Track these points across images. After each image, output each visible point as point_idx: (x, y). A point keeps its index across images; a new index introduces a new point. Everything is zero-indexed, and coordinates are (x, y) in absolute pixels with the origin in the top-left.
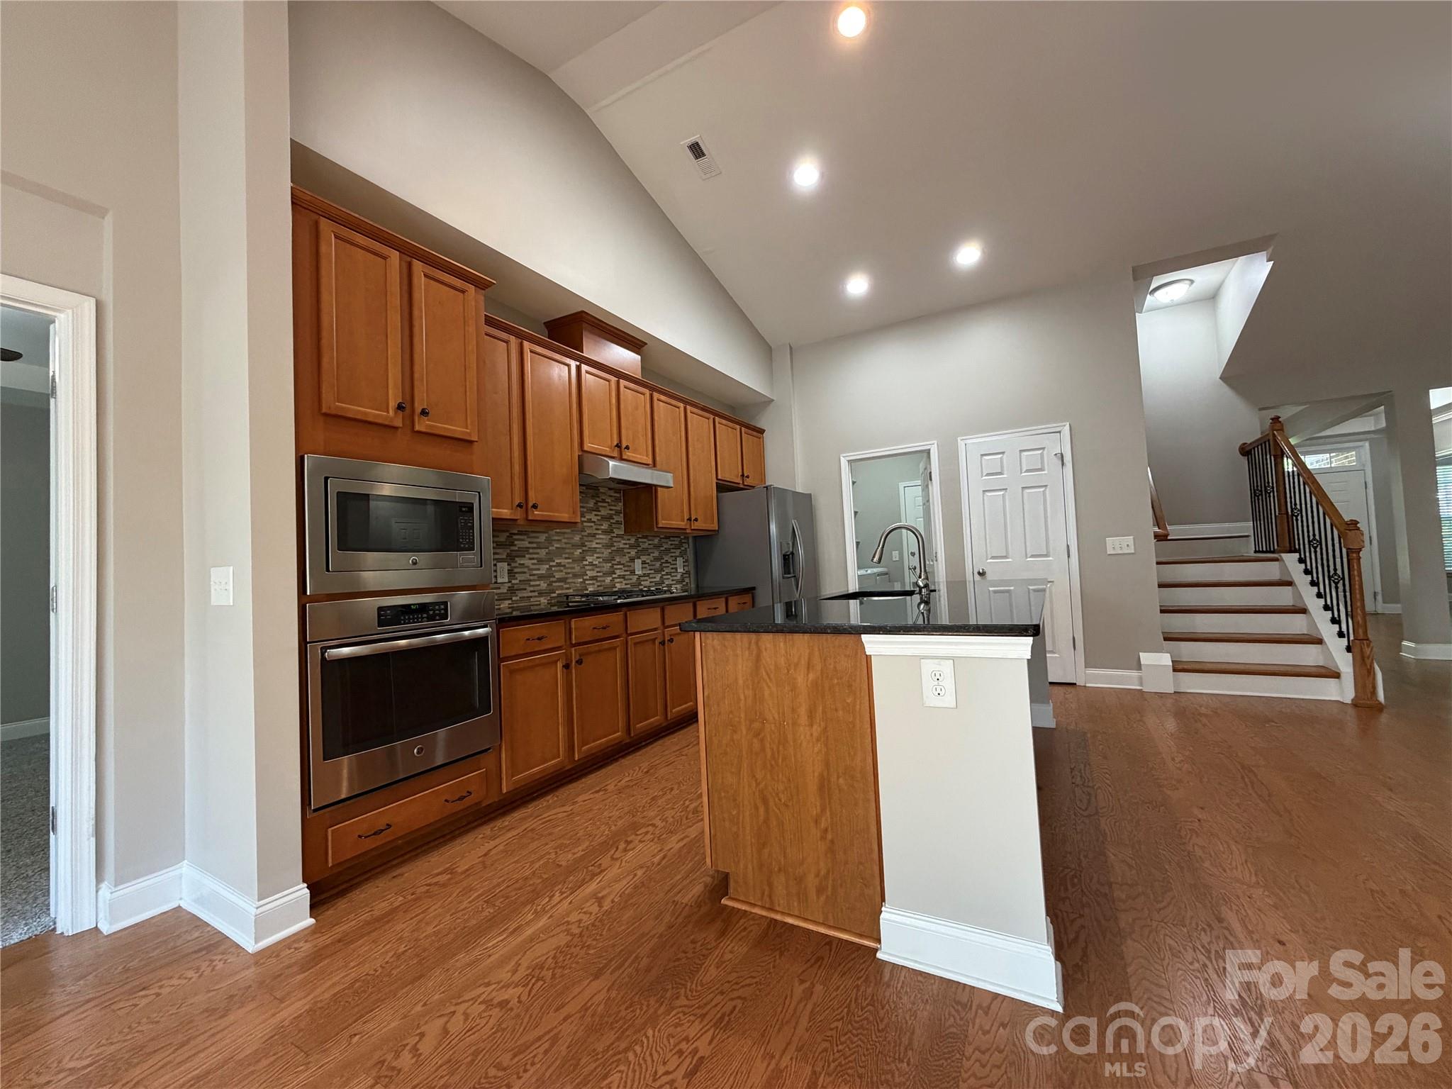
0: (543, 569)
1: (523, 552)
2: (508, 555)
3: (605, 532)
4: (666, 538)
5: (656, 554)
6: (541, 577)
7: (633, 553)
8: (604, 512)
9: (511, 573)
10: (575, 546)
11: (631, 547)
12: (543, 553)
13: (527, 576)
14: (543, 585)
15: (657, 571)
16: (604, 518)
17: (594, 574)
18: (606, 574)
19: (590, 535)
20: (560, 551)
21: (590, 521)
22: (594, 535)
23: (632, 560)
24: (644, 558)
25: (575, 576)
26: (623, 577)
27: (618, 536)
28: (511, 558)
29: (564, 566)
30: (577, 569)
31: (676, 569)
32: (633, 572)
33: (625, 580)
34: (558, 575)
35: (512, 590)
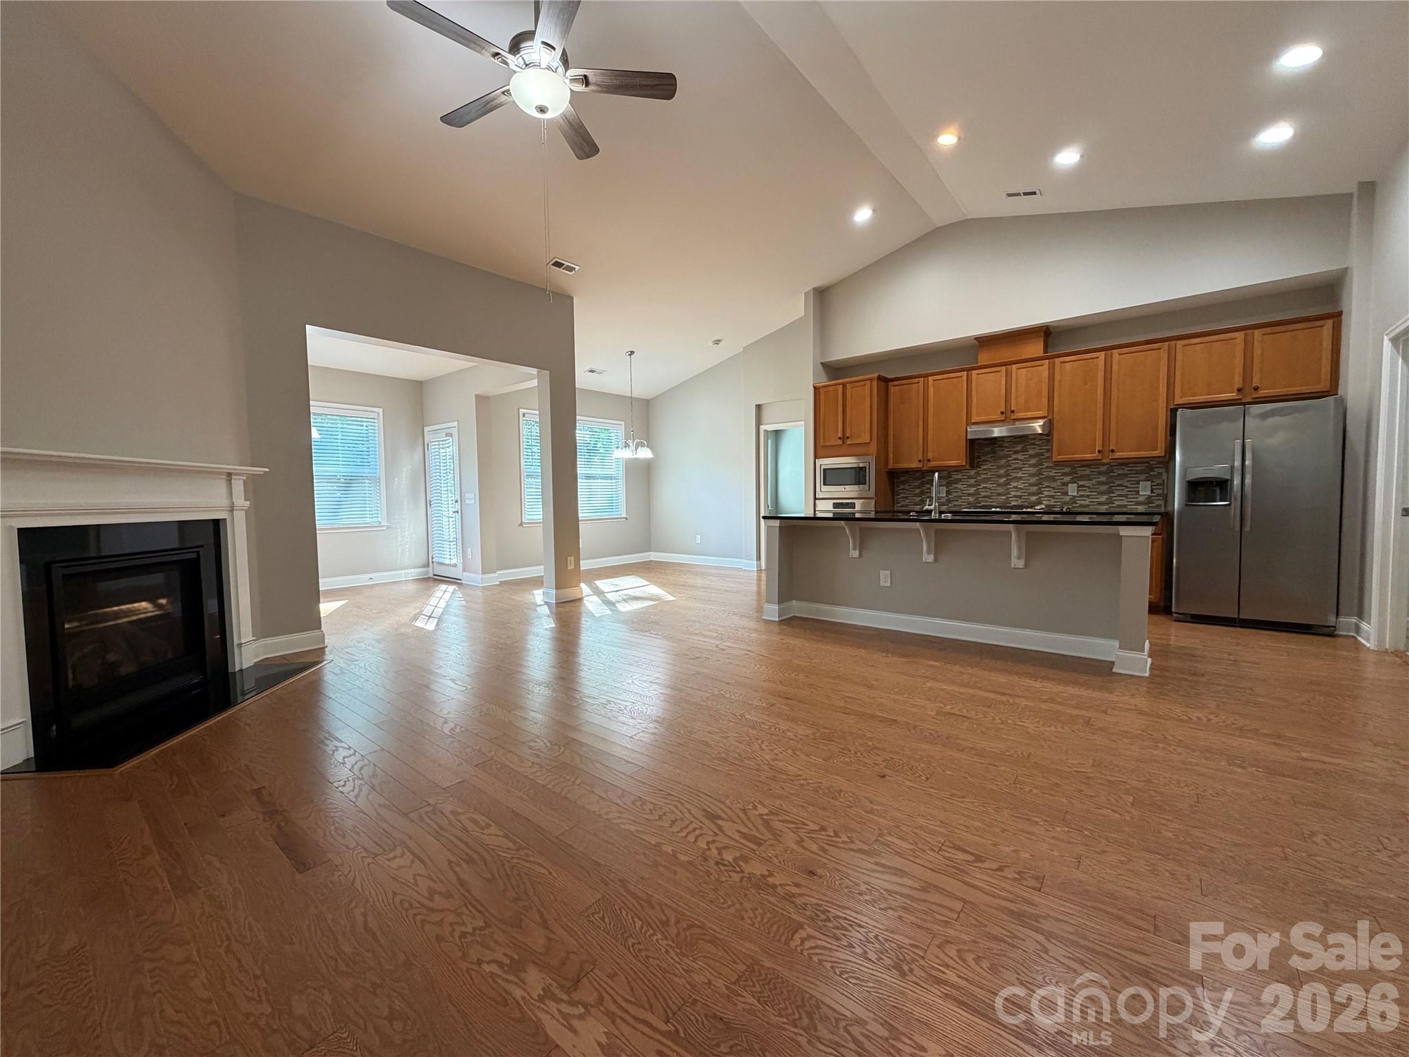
0: (972, 490)
1: (957, 481)
2: (947, 483)
3: (1034, 466)
4: (1120, 465)
5: (1103, 479)
6: (970, 495)
7: (1067, 479)
8: (1031, 452)
9: (948, 493)
10: (1000, 476)
11: (1065, 474)
12: (972, 481)
13: (960, 494)
14: (971, 499)
15: (1102, 493)
16: (1031, 456)
17: (1019, 494)
18: (1034, 494)
19: (1015, 469)
20: (985, 480)
21: (1017, 459)
22: (1021, 469)
23: (1066, 484)
24: (1081, 483)
25: (999, 494)
26: (1053, 497)
27: (1047, 467)
28: (948, 485)
29: (990, 489)
30: (1001, 490)
31: (1138, 492)
32: (1066, 494)
33: (1054, 498)
34: (983, 494)
35: (949, 501)
